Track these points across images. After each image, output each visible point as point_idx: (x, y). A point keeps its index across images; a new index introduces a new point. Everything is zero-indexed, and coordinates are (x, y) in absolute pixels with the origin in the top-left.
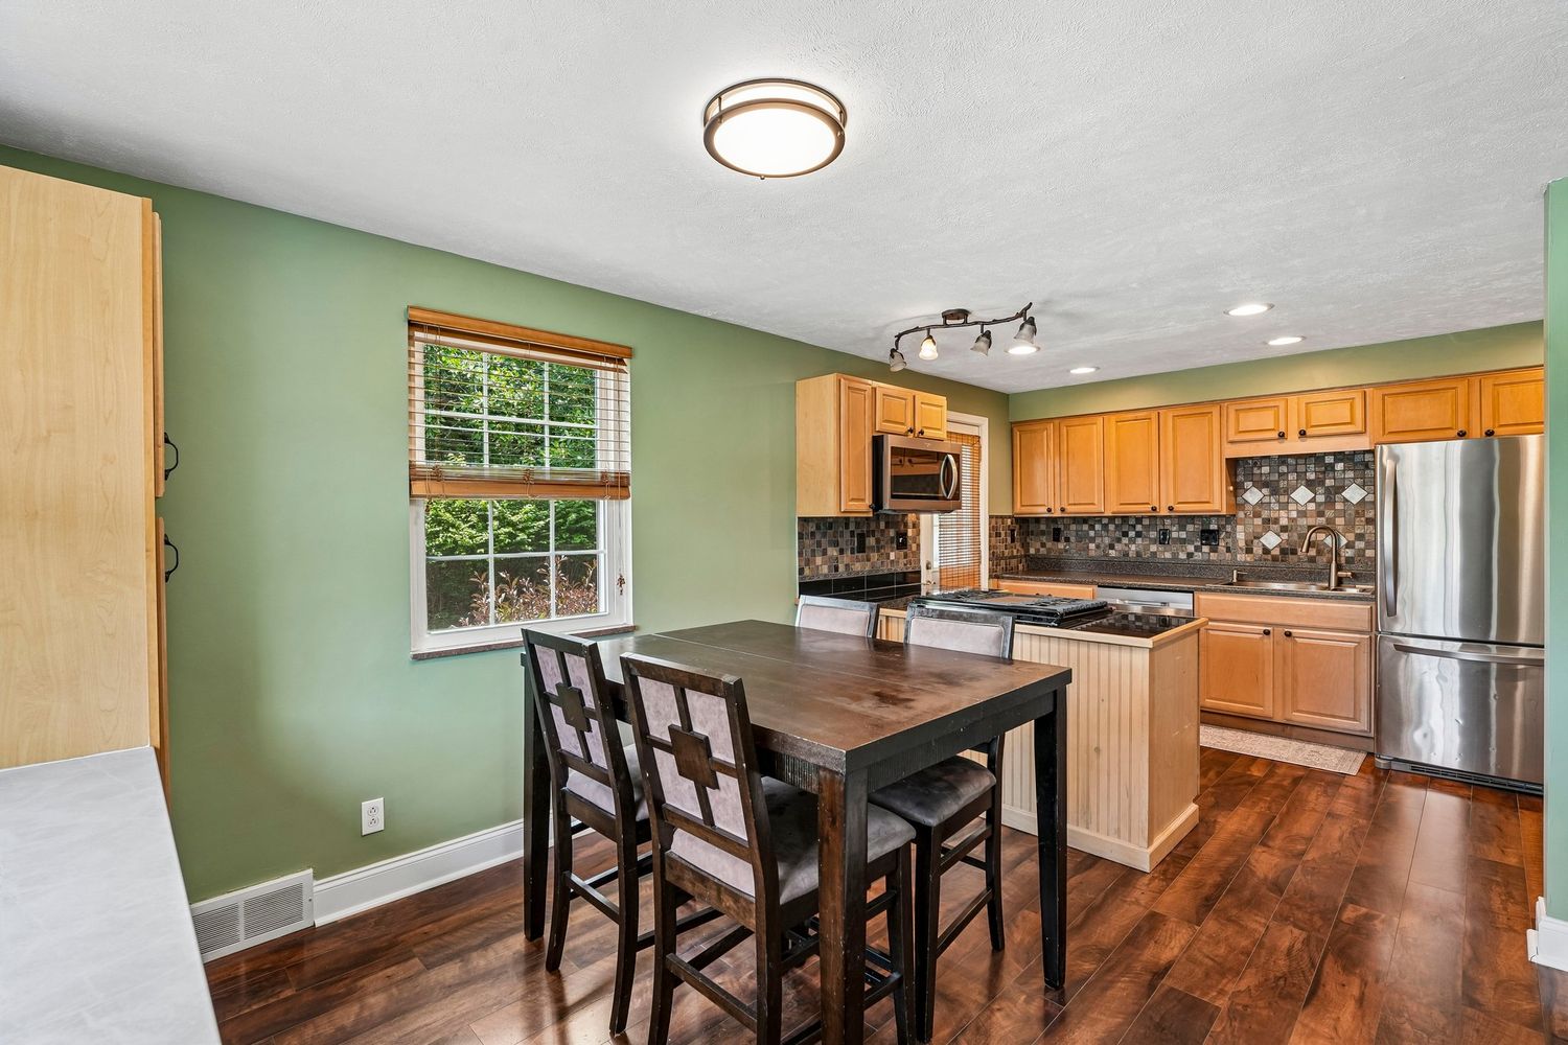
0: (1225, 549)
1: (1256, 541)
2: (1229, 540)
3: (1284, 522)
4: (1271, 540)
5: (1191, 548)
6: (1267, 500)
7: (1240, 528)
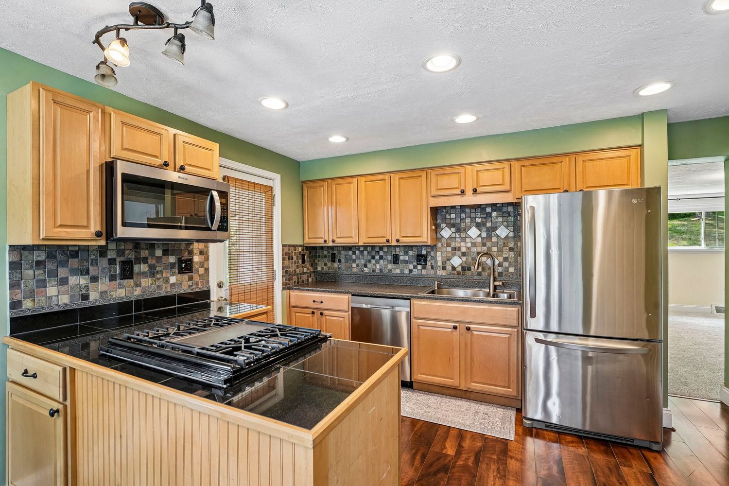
0: (430, 267)
1: (448, 262)
2: (433, 261)
3: (463, 250)
4: (457, 261)
5: (411, 267)
6: (454, 235)
7: (439, 253)
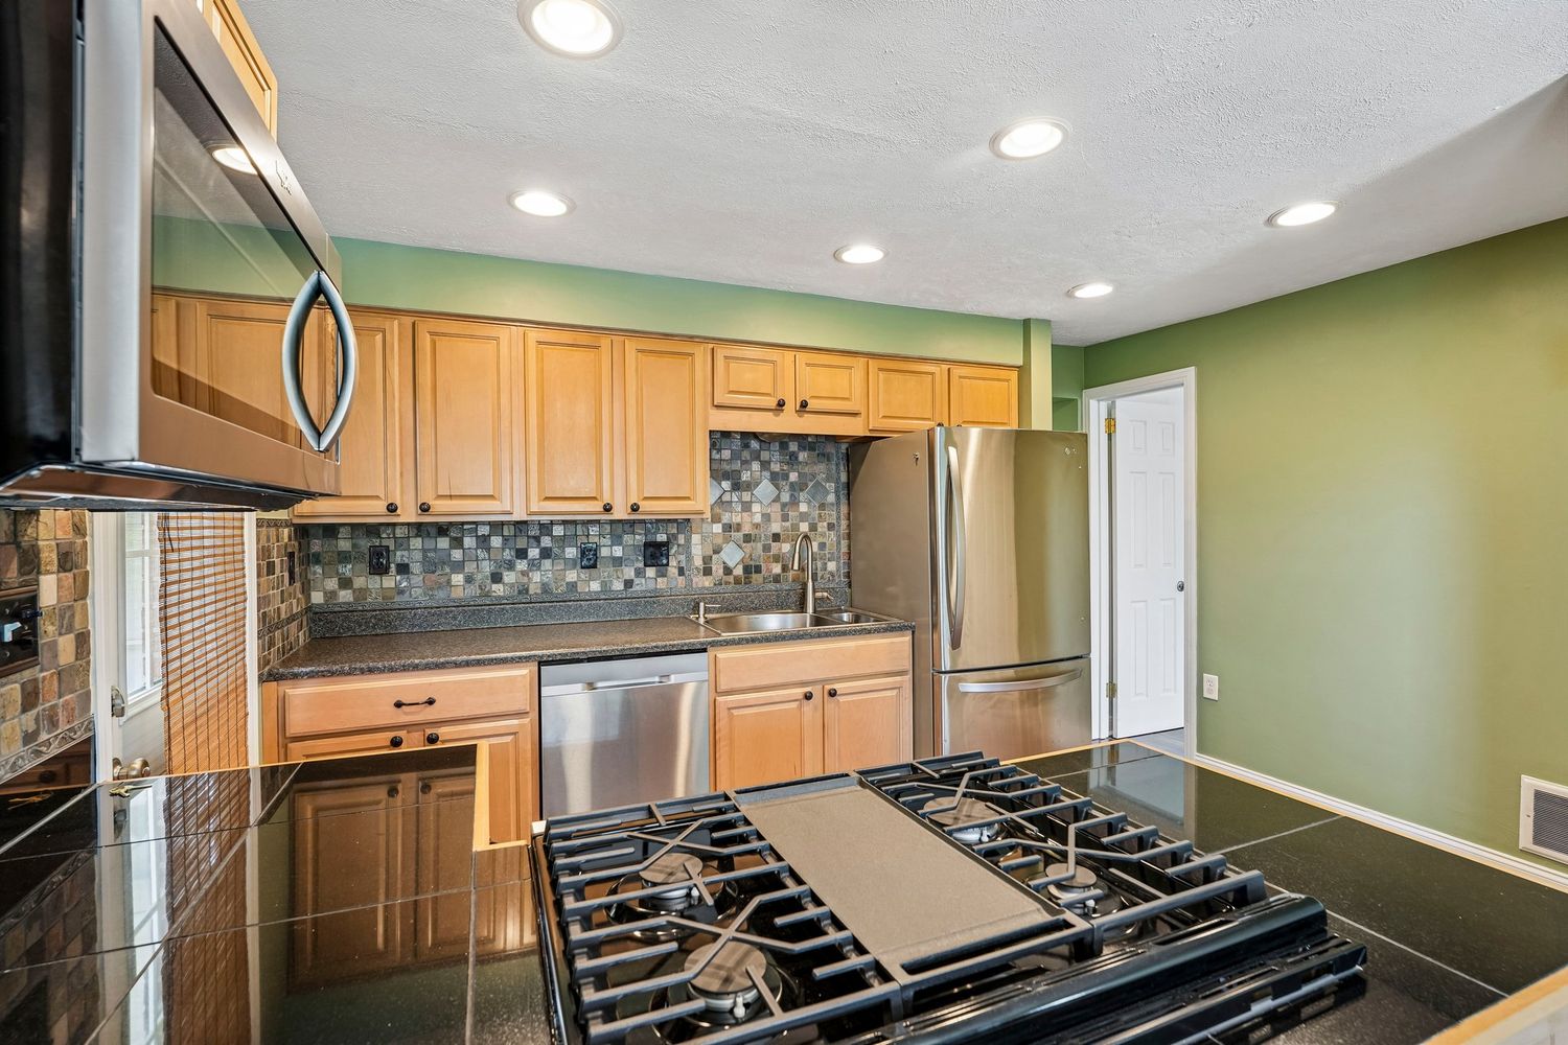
0: (676, 571)
1: (715, 557)
2: (682, 558)
3: (747, 529)
4: (732, 556)
5: (629, 573)
6: (726, 498)
7: (696, 538)
